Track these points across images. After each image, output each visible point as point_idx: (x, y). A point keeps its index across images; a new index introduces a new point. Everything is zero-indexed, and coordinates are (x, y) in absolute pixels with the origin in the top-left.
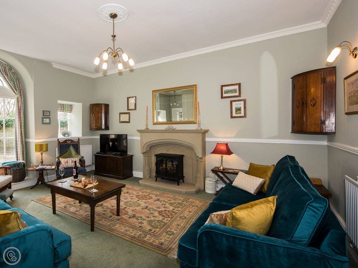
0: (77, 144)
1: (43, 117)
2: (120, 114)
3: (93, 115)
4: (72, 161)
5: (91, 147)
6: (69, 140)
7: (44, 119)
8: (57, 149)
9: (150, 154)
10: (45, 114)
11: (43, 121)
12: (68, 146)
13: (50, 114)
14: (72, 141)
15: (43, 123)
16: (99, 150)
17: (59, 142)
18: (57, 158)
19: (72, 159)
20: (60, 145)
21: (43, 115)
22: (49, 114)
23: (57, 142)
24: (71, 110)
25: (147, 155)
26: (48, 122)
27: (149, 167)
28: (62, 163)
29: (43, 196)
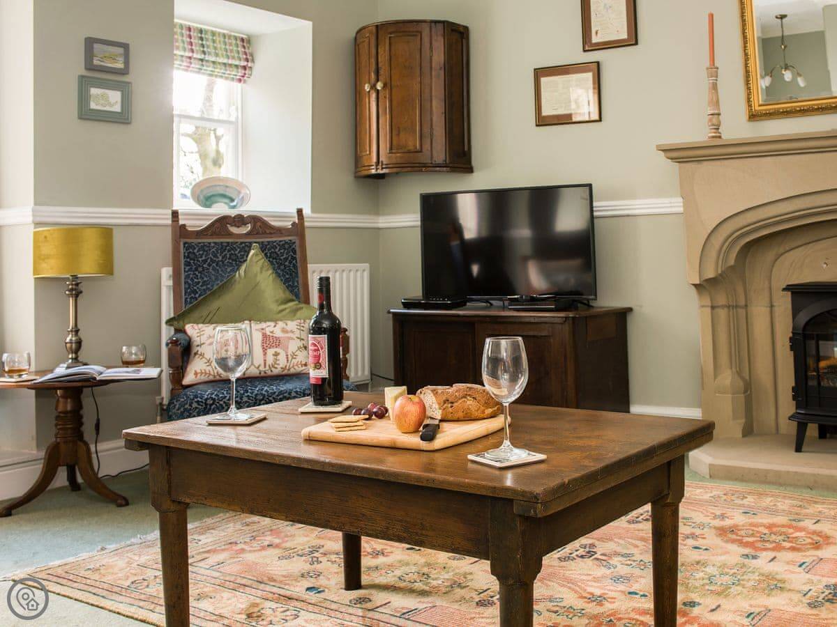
0: (291, 243)
1: (87, 74)
2: (539, 73)
3: (379, 86)
4: (265, 336)
5: (366, 274)
6: (240, 220)
7: (94, 91)
8: (166, 273)
9: (740, 290)
10: (96, 62)
11: (83, 98)
12: (236, 255)
13: (127, 63)
14: (258, 224)
15: (87, 114)
16: (415, 290)
17: (180, 232)
18: (169, 322)
19: (263, 325)
20: (188, 246)
21: (90, 67)
22: (121, 59)
23: (168, 235)
24: (245, 68)
25: (722, 300)
26: (117, 108)
27: (739, 373)
28: (200, 350)
29: (84, 555)
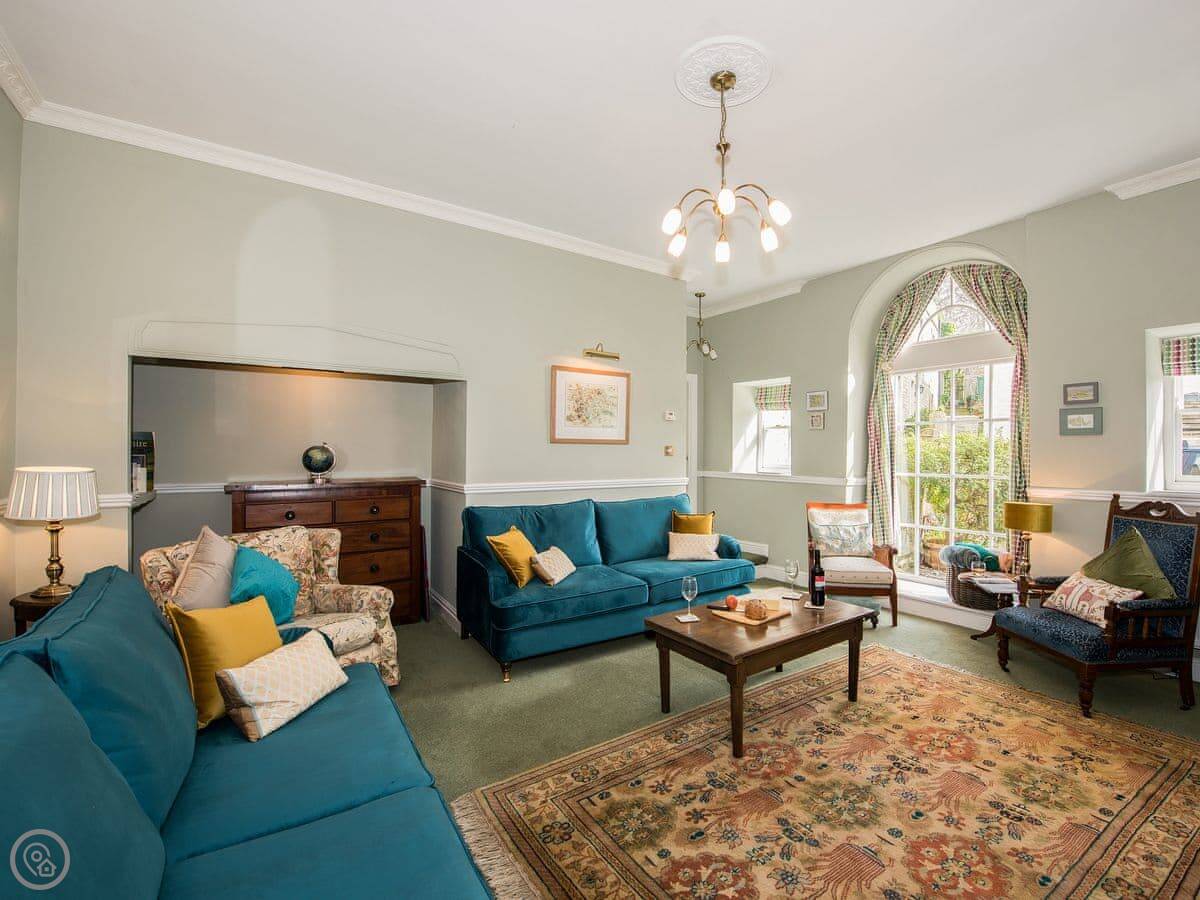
0: (1191, 530)
1: (1065, 407)
4: (1087, 591)
7: (1072, 417)
10: (1072, 399)
11: (1063, 423)
13: (1097, 395)
14: (1171, 511)
15: (1064, 431)
20: (1116, 520)
21: (1066, 402)
22: (1092, 393)
26: (1091, 425)
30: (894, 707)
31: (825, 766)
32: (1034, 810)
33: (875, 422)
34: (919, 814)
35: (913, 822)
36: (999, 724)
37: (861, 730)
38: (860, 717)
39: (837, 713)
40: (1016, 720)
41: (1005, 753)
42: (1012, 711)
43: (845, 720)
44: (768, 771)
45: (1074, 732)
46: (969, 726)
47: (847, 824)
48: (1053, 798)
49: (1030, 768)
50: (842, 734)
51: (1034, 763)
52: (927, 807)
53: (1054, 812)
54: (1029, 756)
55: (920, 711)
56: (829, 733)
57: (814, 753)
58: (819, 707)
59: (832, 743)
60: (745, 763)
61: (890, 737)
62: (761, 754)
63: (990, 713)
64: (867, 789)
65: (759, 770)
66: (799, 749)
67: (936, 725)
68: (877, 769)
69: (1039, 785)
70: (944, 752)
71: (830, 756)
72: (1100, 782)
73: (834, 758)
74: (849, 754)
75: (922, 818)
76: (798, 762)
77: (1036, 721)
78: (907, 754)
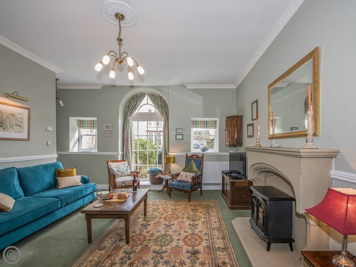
0: (201, 160)
2: (248, 125)
4: (186, 175)
7: (178, 136)
10: (178, 132)
13: (182, 131)
14: (197, 156)
15: (176, 139)
17: (187, 156)
19: (191, 174)
20: (188, 159)
24: (215, 126)
26: (181, 138)
28: (179, 176)
30: (156, 214)
31: (152, 234)
32: (196, 222)
33: (126, 135)
34: (179, 234)
35: (179, 236)
36: (178, 209)
37: (153, 222)
38: (151, 219)
39: (144, 220)
40: (180, 207)
41: (184, 214)
42: (178, 205)
43: (148, 221)
44: (140, 242)
45: (191, 206)
46: (173, 211)
47: (168, 244)
48: (197, 219)
49: (189, 215)
50: (150, 225)
51: (189, 214)
52: (180, 231)
53: (198, 221)
54: (187, 213)
55: (162, 212)
56: (147, 226)
57: (147, 232)
58: (139, 221)
59: (149, 228)
60: (132, 244)
61: (161, 221)
62: (134, 240)
63: (175, 207)
64: (166, 234)
65: (137, 243)
66: (143, 233)
67: (168, 214)
68: (164, 229)
69: (193, 218)
70: (174, 219)
71: (152, 231)
72: (200, 213)
73: (153, 231)
74: (156, 228)
75: (180, 234)
76: (146, 236)
77: (183, 206)
78: (167, 223)
